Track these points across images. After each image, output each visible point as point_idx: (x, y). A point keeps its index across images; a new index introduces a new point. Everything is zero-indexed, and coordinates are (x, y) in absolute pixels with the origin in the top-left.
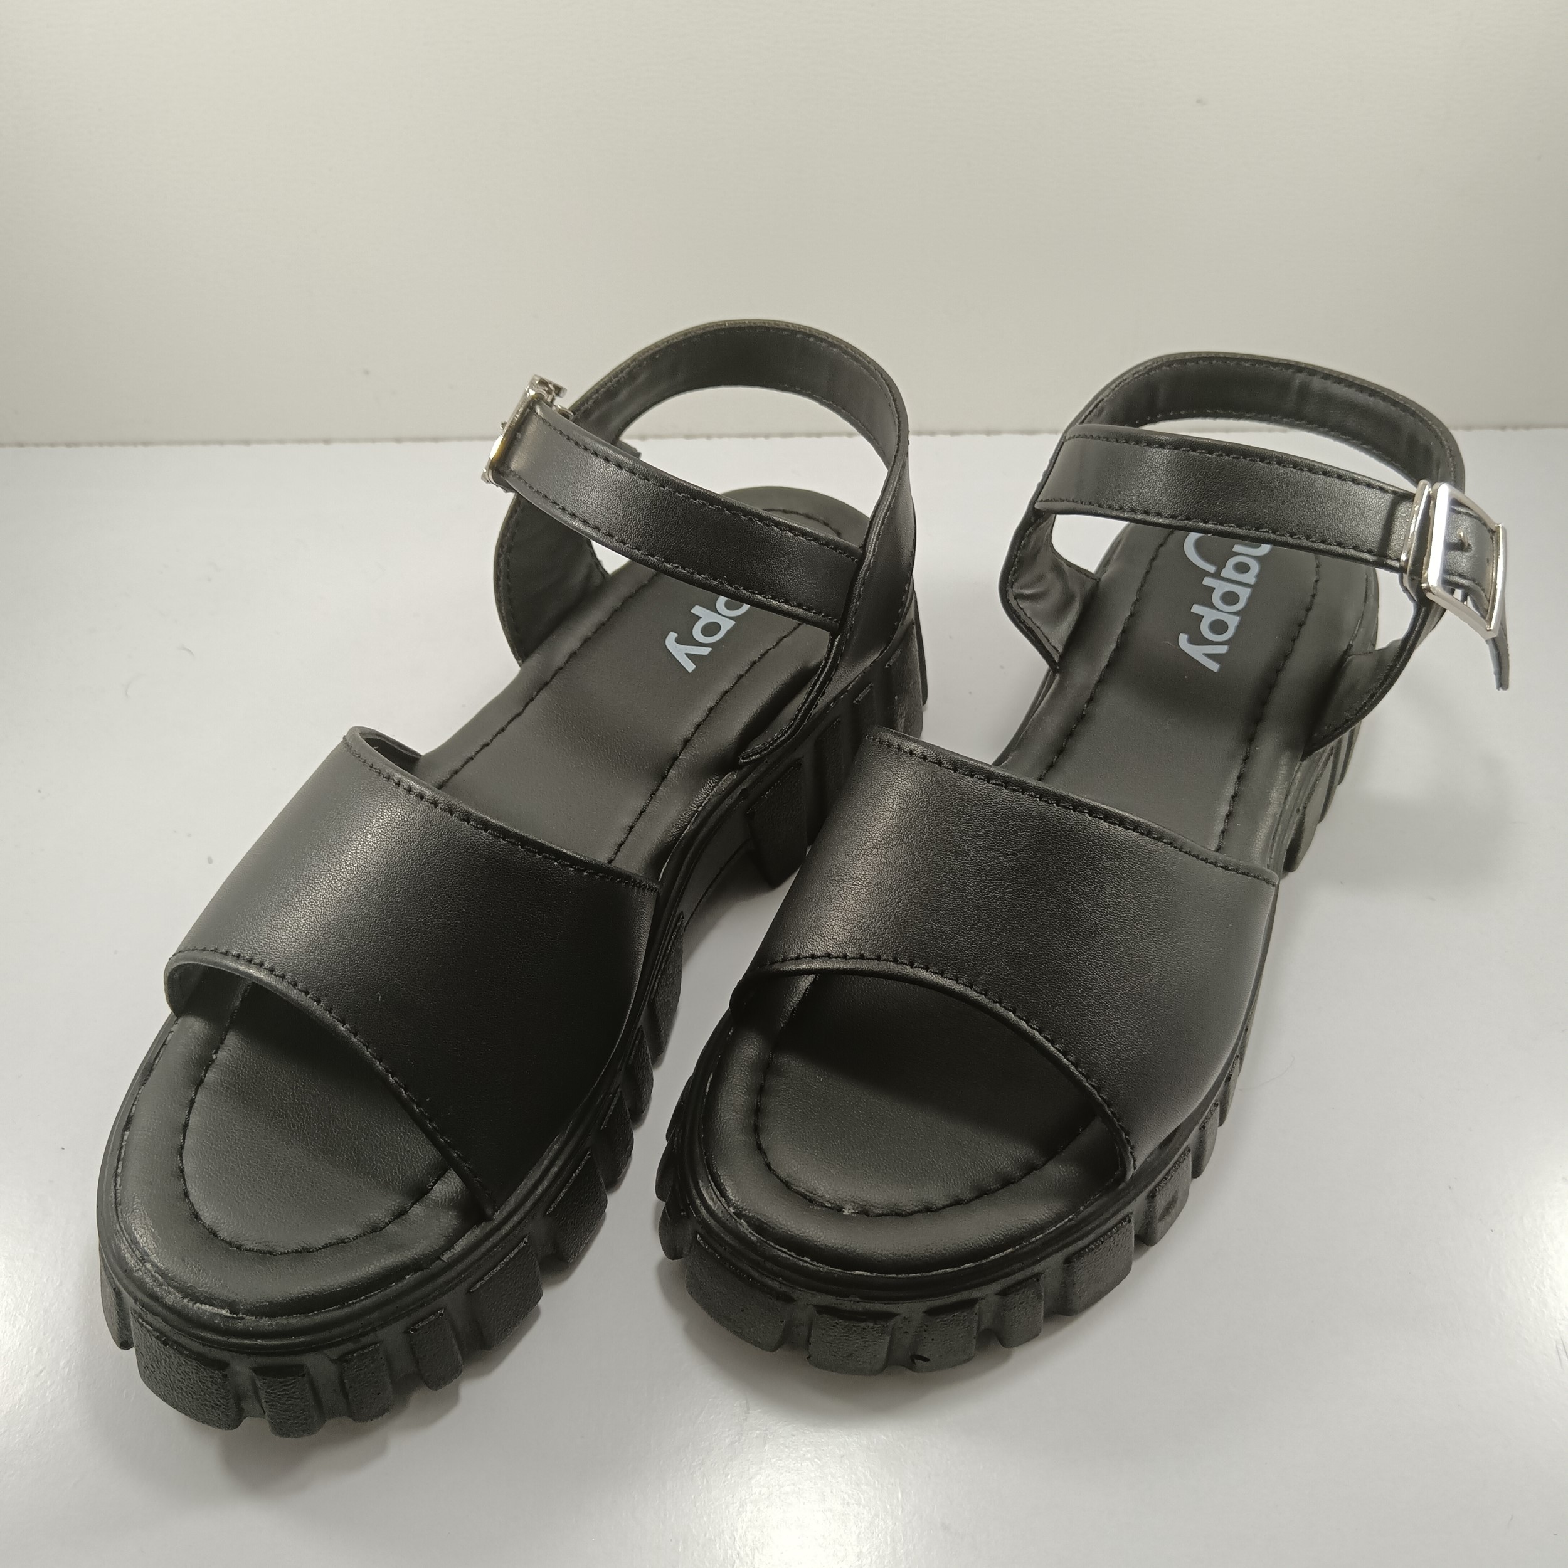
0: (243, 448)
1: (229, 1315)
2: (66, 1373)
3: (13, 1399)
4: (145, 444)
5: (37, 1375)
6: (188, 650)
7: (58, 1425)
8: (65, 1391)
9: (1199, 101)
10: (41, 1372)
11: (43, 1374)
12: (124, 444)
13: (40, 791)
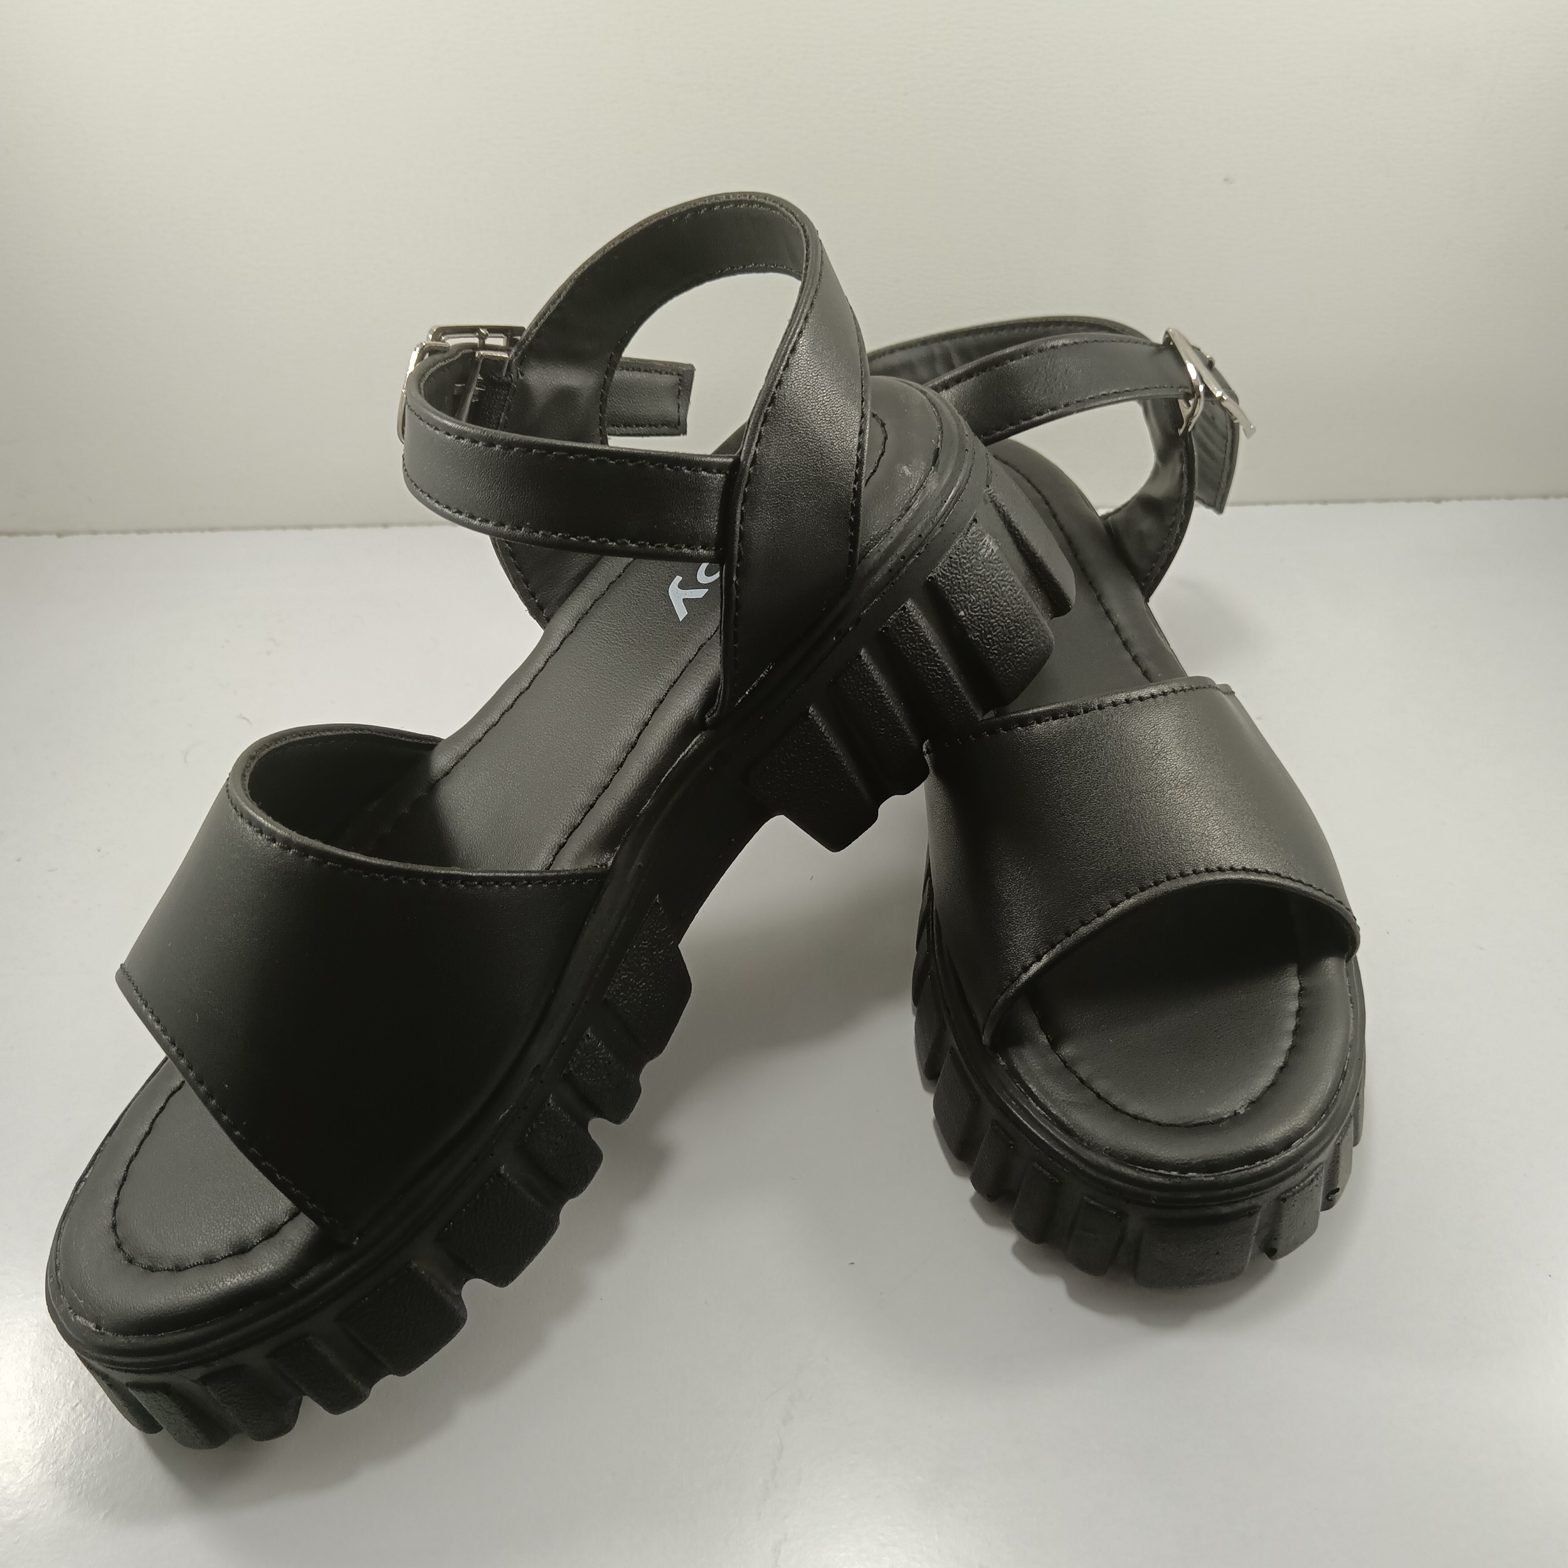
0: (306, 532)
1: (94, 1329)
2: (102, 1405)
3: (49, 1431)
4: (212, 529)
5: (73, 1409)
6: (246, 719)
7: (92, 1457)
8: (99, 1424)
9: (1226, 180)
10: (77, 1405)
11: (78, 1407)
12: (192, 530)
13: (99, 851)
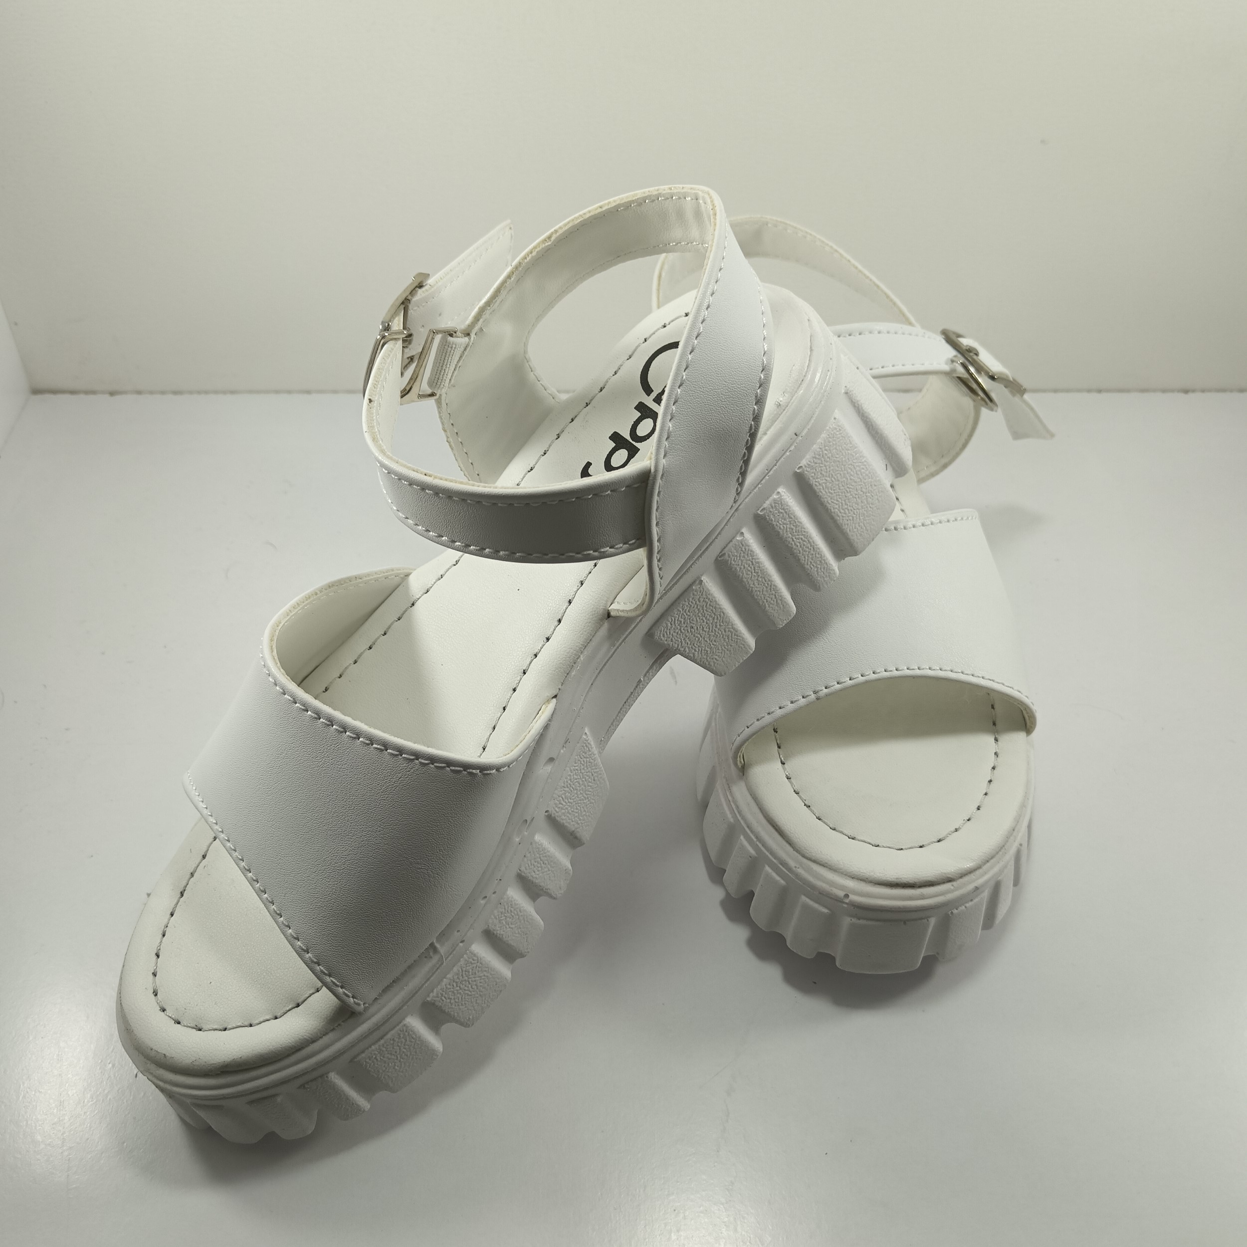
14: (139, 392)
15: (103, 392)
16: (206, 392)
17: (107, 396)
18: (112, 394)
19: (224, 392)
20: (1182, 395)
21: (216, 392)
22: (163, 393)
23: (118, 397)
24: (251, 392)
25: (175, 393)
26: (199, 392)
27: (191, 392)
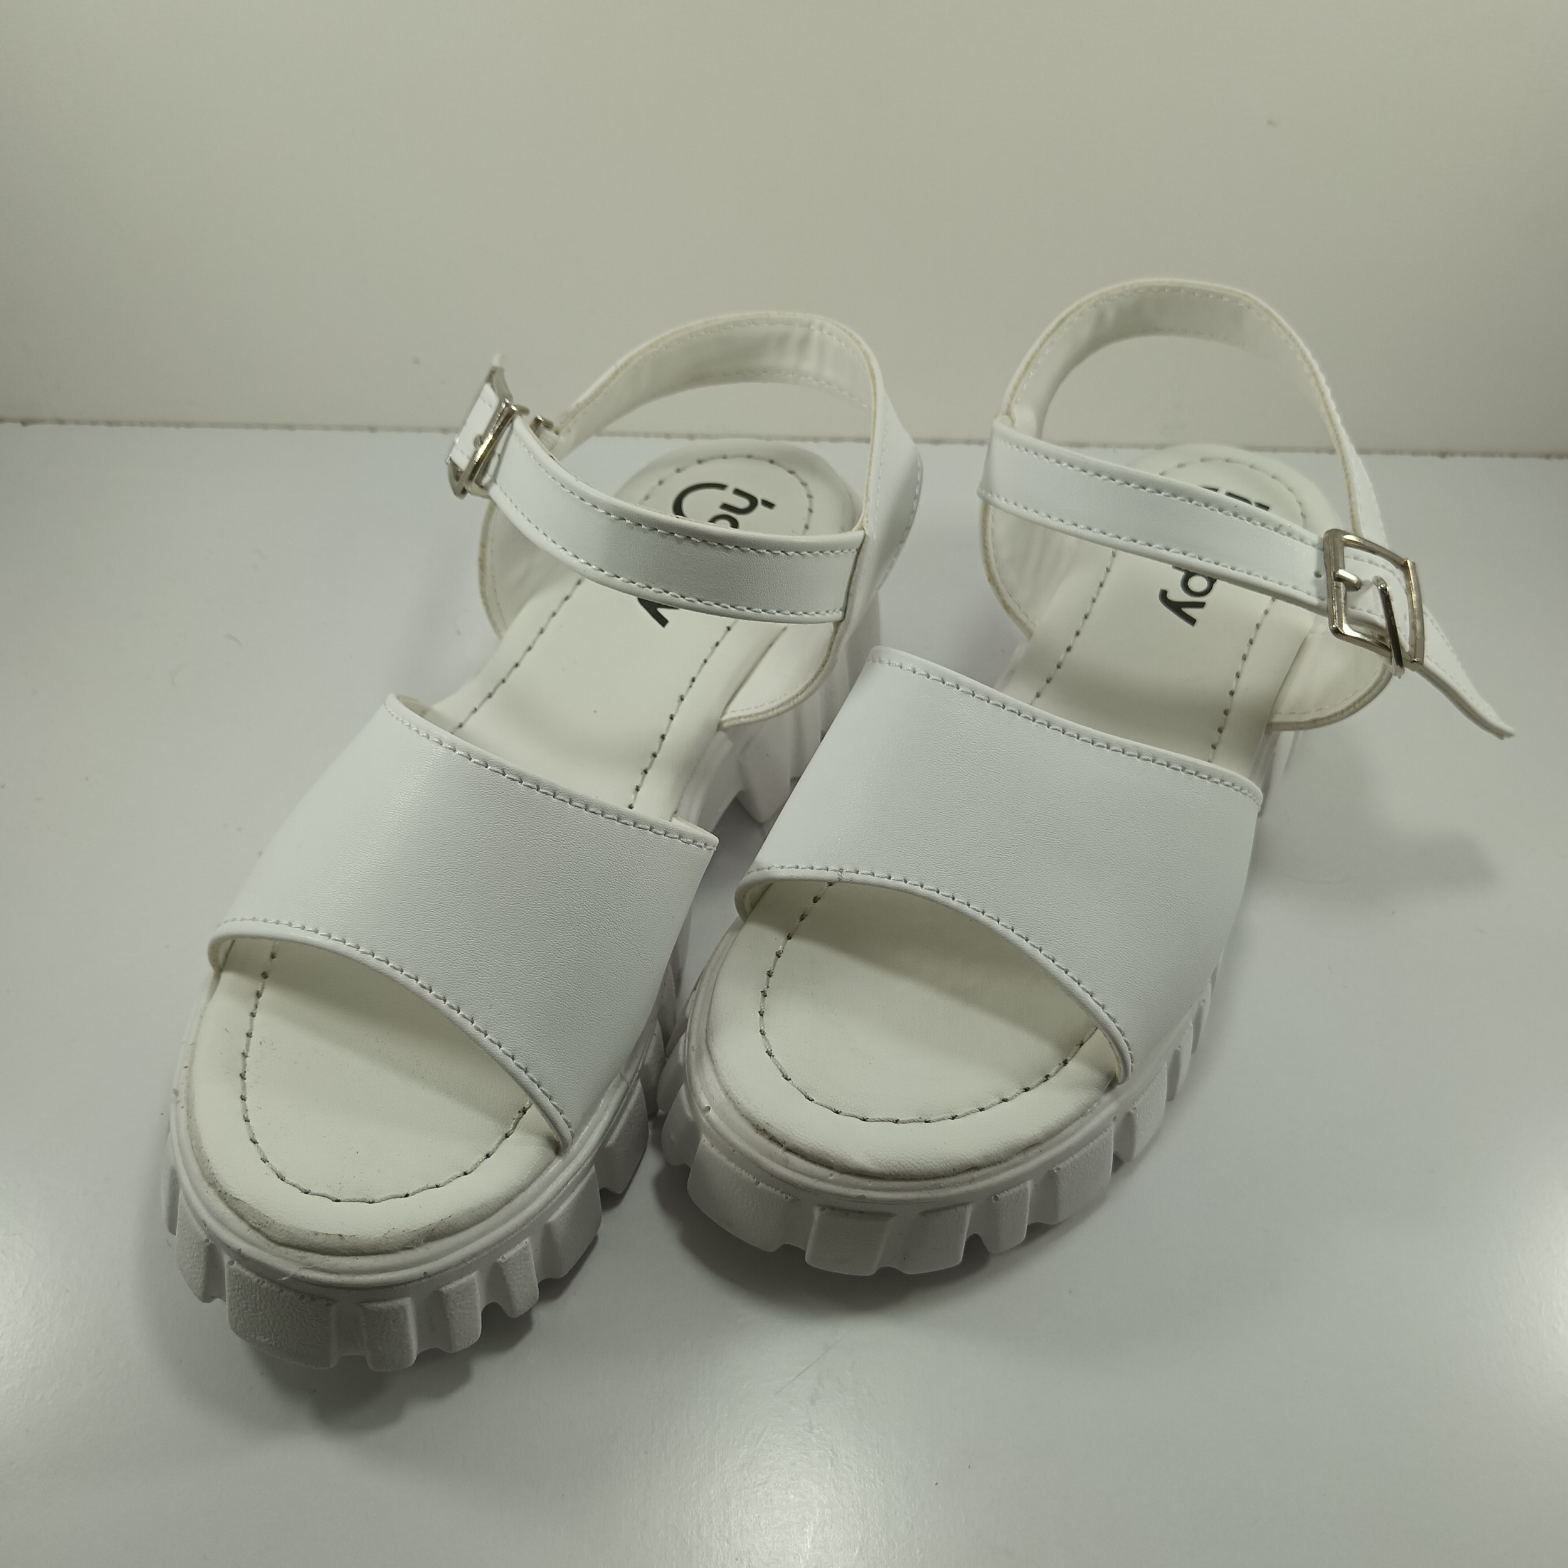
14: (61, 422)
15: (13, 420)
16: (153, 424)
17: (18, 426)
18: (24, 423)
19: (177, 425)
20: (1438, 459)
21: (166, 424)
22: (94, 423)
23: (31, 428)
24: (214, 425)
25: (110, 423)
26: (143, 424)
27: (131, 424)
